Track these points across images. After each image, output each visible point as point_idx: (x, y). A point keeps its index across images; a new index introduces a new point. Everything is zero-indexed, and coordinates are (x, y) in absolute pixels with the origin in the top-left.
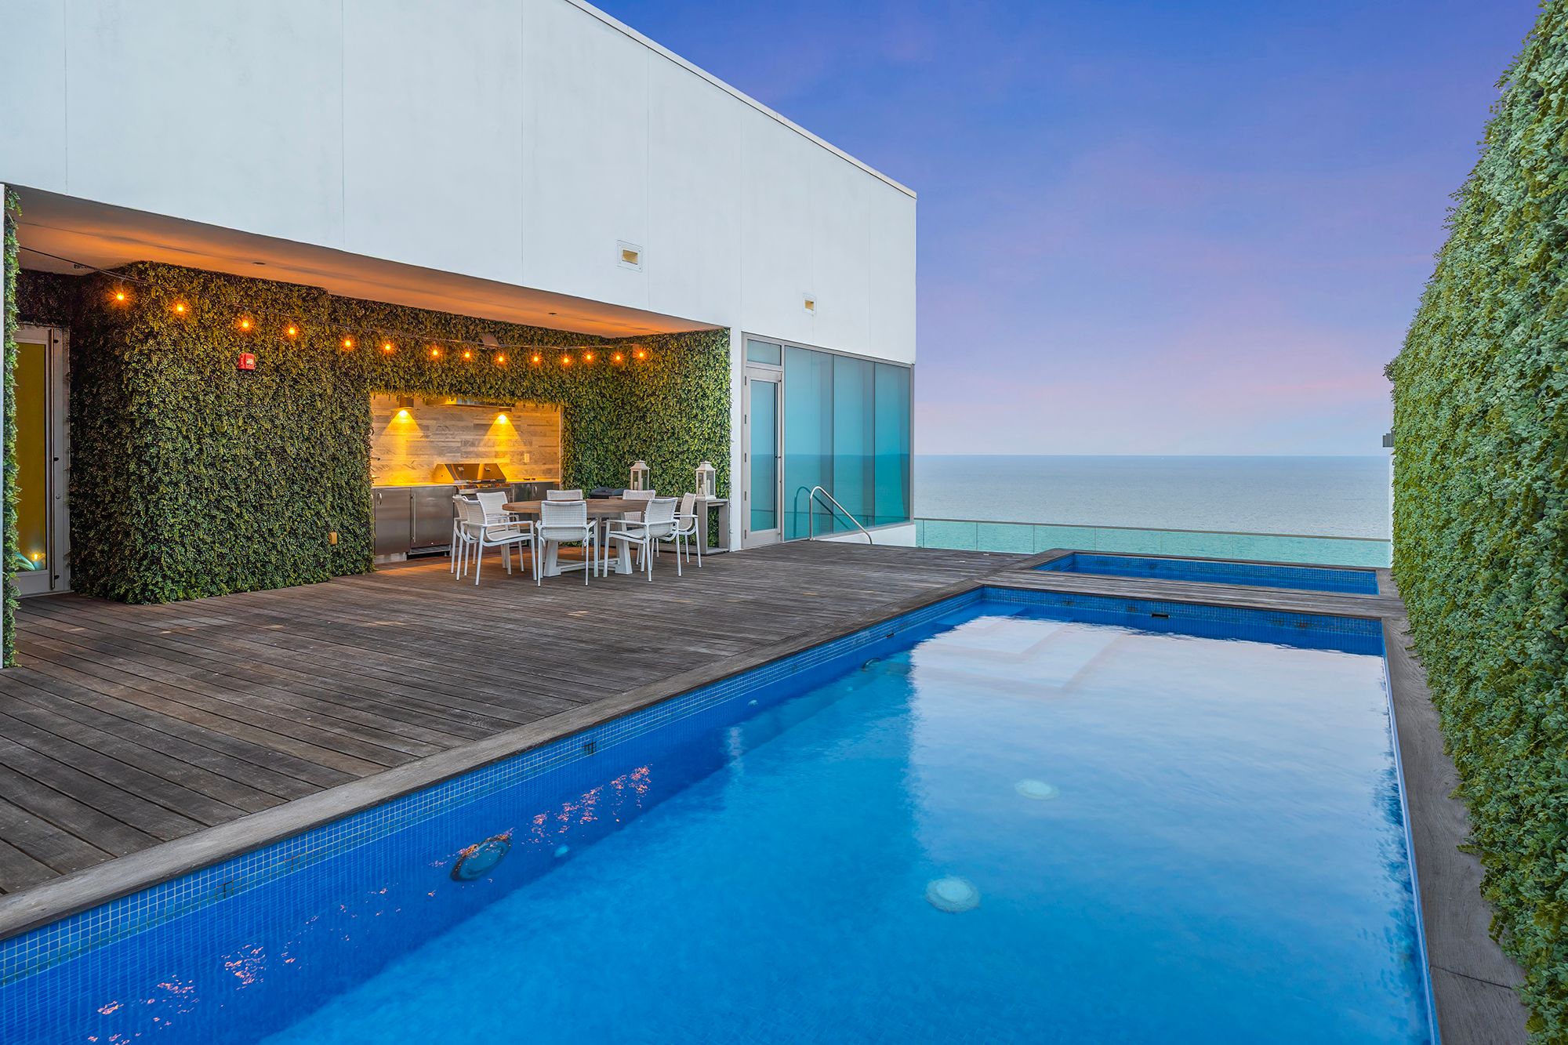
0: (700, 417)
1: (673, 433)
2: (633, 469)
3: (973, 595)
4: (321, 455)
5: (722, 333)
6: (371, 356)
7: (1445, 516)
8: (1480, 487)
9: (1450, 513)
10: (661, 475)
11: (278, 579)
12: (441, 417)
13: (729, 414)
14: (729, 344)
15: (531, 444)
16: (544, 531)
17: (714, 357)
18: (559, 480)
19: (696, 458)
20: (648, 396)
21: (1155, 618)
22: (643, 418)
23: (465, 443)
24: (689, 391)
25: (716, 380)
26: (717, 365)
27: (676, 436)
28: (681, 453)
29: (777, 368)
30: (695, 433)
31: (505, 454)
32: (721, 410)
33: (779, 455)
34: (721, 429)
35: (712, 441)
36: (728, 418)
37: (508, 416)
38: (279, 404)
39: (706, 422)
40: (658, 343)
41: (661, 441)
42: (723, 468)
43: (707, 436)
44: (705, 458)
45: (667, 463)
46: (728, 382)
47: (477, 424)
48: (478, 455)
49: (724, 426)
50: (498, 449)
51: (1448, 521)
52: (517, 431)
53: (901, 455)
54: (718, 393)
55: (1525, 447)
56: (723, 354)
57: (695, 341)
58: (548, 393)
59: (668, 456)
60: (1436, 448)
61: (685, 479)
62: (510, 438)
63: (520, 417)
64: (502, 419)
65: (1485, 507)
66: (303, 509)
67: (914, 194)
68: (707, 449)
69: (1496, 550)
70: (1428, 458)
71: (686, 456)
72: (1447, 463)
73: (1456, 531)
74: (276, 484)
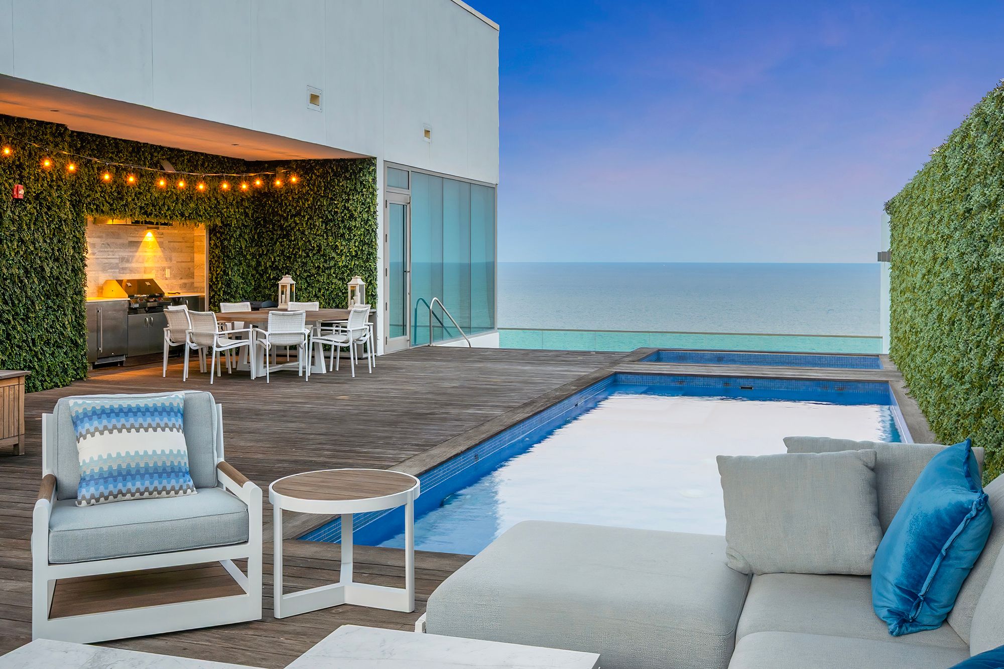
0: (347, 236)
1: (319, 251)
2: (281, 283)
3: (607, 382)
4: (66, 273)
5: (367, 163)
6: (87, 183)
7: (929, 308)
8: (945, 292)
9: (932, 306)
10: (306, 289)
11: (38, 383)
12: (104, 235)
13: (376, 233)
14: (375, 172)
15: (171, 260)
16: (270, 336)
17: (361, 183)
18: (205, 294)
19: (343, 273)
20: (291, 217)
21: (743, 389)
22: (287, 236)
23: (122, 259)
24: (336, 213)
25: (363, 204)
26: (364, 190)
27: (322, 253)
28: (327, 268)
29: (406, 192)
30: (342, 251)
31: (151, 269)
32: (368, 230)
33: (408, 270)
34: (369, 247)
35: (359, 258)
36: (375, 238)
37: (154, 234)
38: (38, 228)
39: (353, 241)
40: (304, 167)
41: (305, 257)
42: (370, 283)
43: (354, 253)
44: (352, 273)
45: (312, 278)
46: (375, 205)
47: (131, 242)
48: (132, 271)
49: (372, 244)
50: (147, 265)
51: (931, 311)
52: (161, 248)
53: (487, 263)
54: (365, 216)
55: (959, 277)
56: (370, 180)
57: (342, 168)
58: (208, 214)
59: (314, 271)
60: (924, 271)
61: (332, 292)
62: (155, 254)
63: (162, 234)
64: (149, 236)
65: (947, 301)
66: (53, 321)
67: (497, 26)
68: (355, 264)
69: (951, 318)
70: (920, 276)
71: (332, 271)
72: (931, 280)
73: (935, 315)
74: (37, 300)
